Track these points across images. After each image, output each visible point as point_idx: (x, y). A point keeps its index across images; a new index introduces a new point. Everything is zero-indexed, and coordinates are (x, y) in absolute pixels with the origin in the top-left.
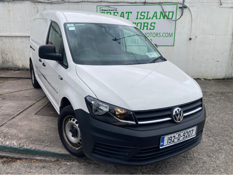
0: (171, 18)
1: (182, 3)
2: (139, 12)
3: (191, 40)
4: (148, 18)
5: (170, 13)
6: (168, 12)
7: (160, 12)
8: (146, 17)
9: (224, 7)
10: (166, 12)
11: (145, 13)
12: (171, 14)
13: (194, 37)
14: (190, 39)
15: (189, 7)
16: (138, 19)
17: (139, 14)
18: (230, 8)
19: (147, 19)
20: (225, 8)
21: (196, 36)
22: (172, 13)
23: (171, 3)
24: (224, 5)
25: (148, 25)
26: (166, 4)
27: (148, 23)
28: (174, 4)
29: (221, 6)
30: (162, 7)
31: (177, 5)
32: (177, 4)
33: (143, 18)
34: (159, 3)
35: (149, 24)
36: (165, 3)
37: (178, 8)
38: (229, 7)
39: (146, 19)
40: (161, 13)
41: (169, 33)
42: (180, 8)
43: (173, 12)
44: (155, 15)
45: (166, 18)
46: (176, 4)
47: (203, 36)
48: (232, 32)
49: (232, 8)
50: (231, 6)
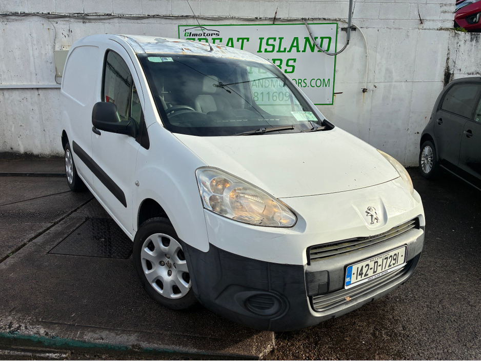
0: (326, 49)
1: (347, 21)
2: (263, 38)
3: (366, 93)
4: (282, 49)
5: (324, 39)
6: (321, 38)
7: (305, 38)
8: (276, 49)
9: (428, 28)
10: (316, 38)
11: (275, 39)
12: (326, 41)
13: (372, 87)
14: (364, 91)
15: (360, 29)
16: (261, 52)
17: (264, 42)
18: (438, 30)
19: (279, 51)
20: (429, 29)
21: (376, 85)
22: (328, 39)
23: (324, 19)
24: (426, 25)
25: (281, 63)
26: (315, 22)
27: (281, 60)
28: (331, 22)
29: (421, 26)
30: (308, 29)
31: (337, 24)
32: (338, 22)
33: (271, 50)
34: (302, 19)
35: (284, 63)
36: (313, 19)
37: (339, 30)
38: (436, 28)
39: (277, 52)
40: (307, 39)
41: (324, 80)
42: (342, 29)
43: (330, 38)
44: (295, 44)
45: (316, 49)
46: (335, 21)
47: (389, 83)
48: (443, 77)
49: (441, 29)
50: (439, 25)
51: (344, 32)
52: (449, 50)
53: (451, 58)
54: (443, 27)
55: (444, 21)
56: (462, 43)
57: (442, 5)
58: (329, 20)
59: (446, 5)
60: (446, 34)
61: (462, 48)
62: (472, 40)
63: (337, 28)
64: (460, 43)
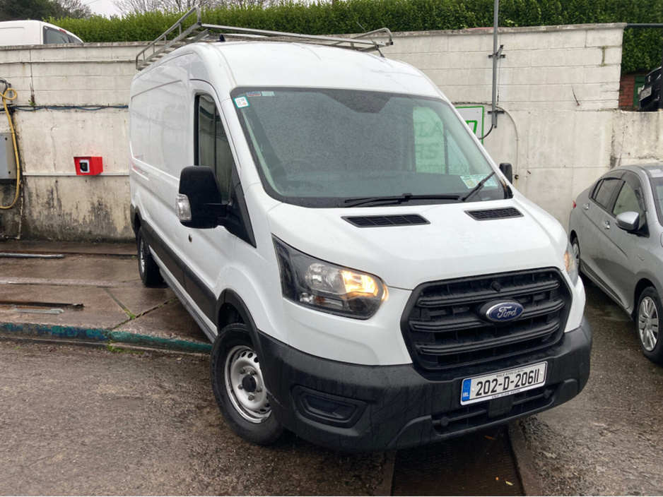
3: (518, 179)
5: (470, 122)
6: (466, 120)
9: (586, 109)
13: (525, 173)
14: (516, 177)
15: (509, 112)
18: (598, 111)
20: (589, 110)
21: (529, 170)
22: (474, 123)
23: (469, 103)
24: (584, 106)
25: (422, 149)
27: (423, 146)
28: (476, 105)
29: (578, 108)
31: (483, 107)
32: (484, 105)
35: (426, 148)
37: (486, 113)
38: (597, 108)
39: (418, 137)
42: (489, 112)
43: (476, 122)
44: (437, 129)
46: (481, 104)
47: (545, 169)
48: (608, 162)
49: (602, 110)
50: (600, 105)
51: (490, 116)
52: (614, 132)
53: (616, 141)
54: (605, 108)
55: (606, 101)
56: (629, 124)
57: (602, 84)
58: (475, 103)
59: (607, 83)
60: (609, 114)
61: (630, 130)
62: (642, 120)
63: (483, 112)
64: (627, 125)
